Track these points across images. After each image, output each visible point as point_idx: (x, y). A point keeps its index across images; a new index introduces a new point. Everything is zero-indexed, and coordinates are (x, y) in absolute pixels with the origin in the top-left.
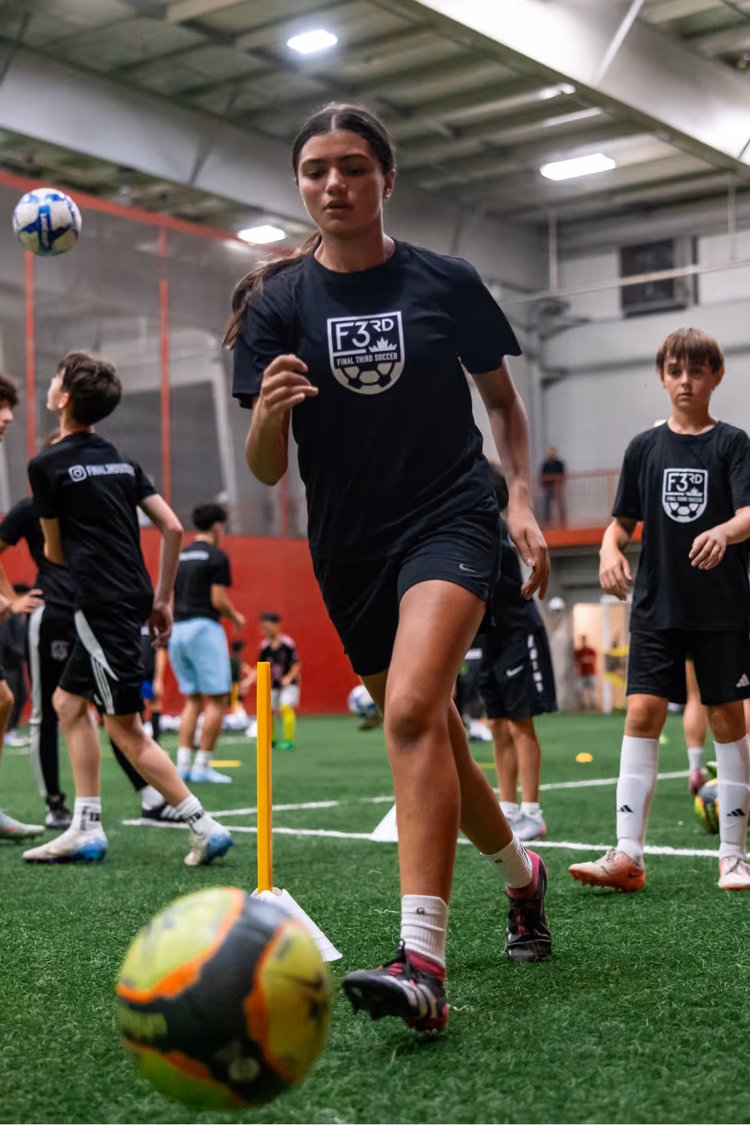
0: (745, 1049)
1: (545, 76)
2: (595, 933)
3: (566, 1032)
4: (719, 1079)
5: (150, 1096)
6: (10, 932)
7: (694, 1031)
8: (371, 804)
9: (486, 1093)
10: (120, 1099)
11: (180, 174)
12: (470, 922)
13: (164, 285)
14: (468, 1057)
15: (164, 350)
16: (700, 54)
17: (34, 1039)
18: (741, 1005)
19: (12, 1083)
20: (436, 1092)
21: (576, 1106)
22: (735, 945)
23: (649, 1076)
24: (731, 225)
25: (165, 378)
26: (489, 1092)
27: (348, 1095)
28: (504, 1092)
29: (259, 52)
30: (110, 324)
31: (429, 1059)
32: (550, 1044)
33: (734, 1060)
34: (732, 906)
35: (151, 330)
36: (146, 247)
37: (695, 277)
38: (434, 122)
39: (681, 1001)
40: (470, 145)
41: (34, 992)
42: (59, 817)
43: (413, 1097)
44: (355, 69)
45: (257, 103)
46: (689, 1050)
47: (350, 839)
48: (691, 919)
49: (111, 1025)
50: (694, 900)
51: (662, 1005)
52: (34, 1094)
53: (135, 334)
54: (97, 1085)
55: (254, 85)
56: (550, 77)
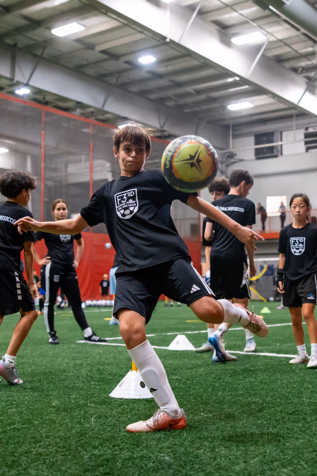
0: (309, 432)
1: (229, 74)
2: (252, 386)
3: (245, 425)
4: (301, 443)
5: (98, 449)
6: (40, 384)
7: (291, 424)
8: (167, 335)
9: (219, 448)
10: (87, 449)
11: (99, 105)
12: (206, 382)
13: (92, 144)
14: (211, 434)
15: (91, 167)
16: (284, 67)
17: (54, 426)
18: (306, 414)
19: (48, 443)
20: (201, 447)
21: (251, 453)
22: (302, 391)
23: (276, 441)
24: (294, 128)
25: (91, 177)
26: (220, 448)
27: (170, 448)
28: (225, 447)
29: (128, 62)
30: (71, 158)
31: (197, 435)
32: (240, 429)
33: (306, 436)
34: (300, 377)
35: (86, 160)
36: (86, 130)
37: (281, 146)
38: (190, 89)
39: (285, 413)
40: (203, 97)
41: (51, 408)
42: (54, 339)
43: (193, 449)
44: (161, 70)
45: (127, 80)
46: (290, 432)
47: (160, 349)
48: (285, 381)
49: (81, 421)
50: (286, 374)
51: (278, 414)
52: (56, 448)
53: (80, 161)
54: (78, 444)
55: (126, 74)
56: (231, 74)
